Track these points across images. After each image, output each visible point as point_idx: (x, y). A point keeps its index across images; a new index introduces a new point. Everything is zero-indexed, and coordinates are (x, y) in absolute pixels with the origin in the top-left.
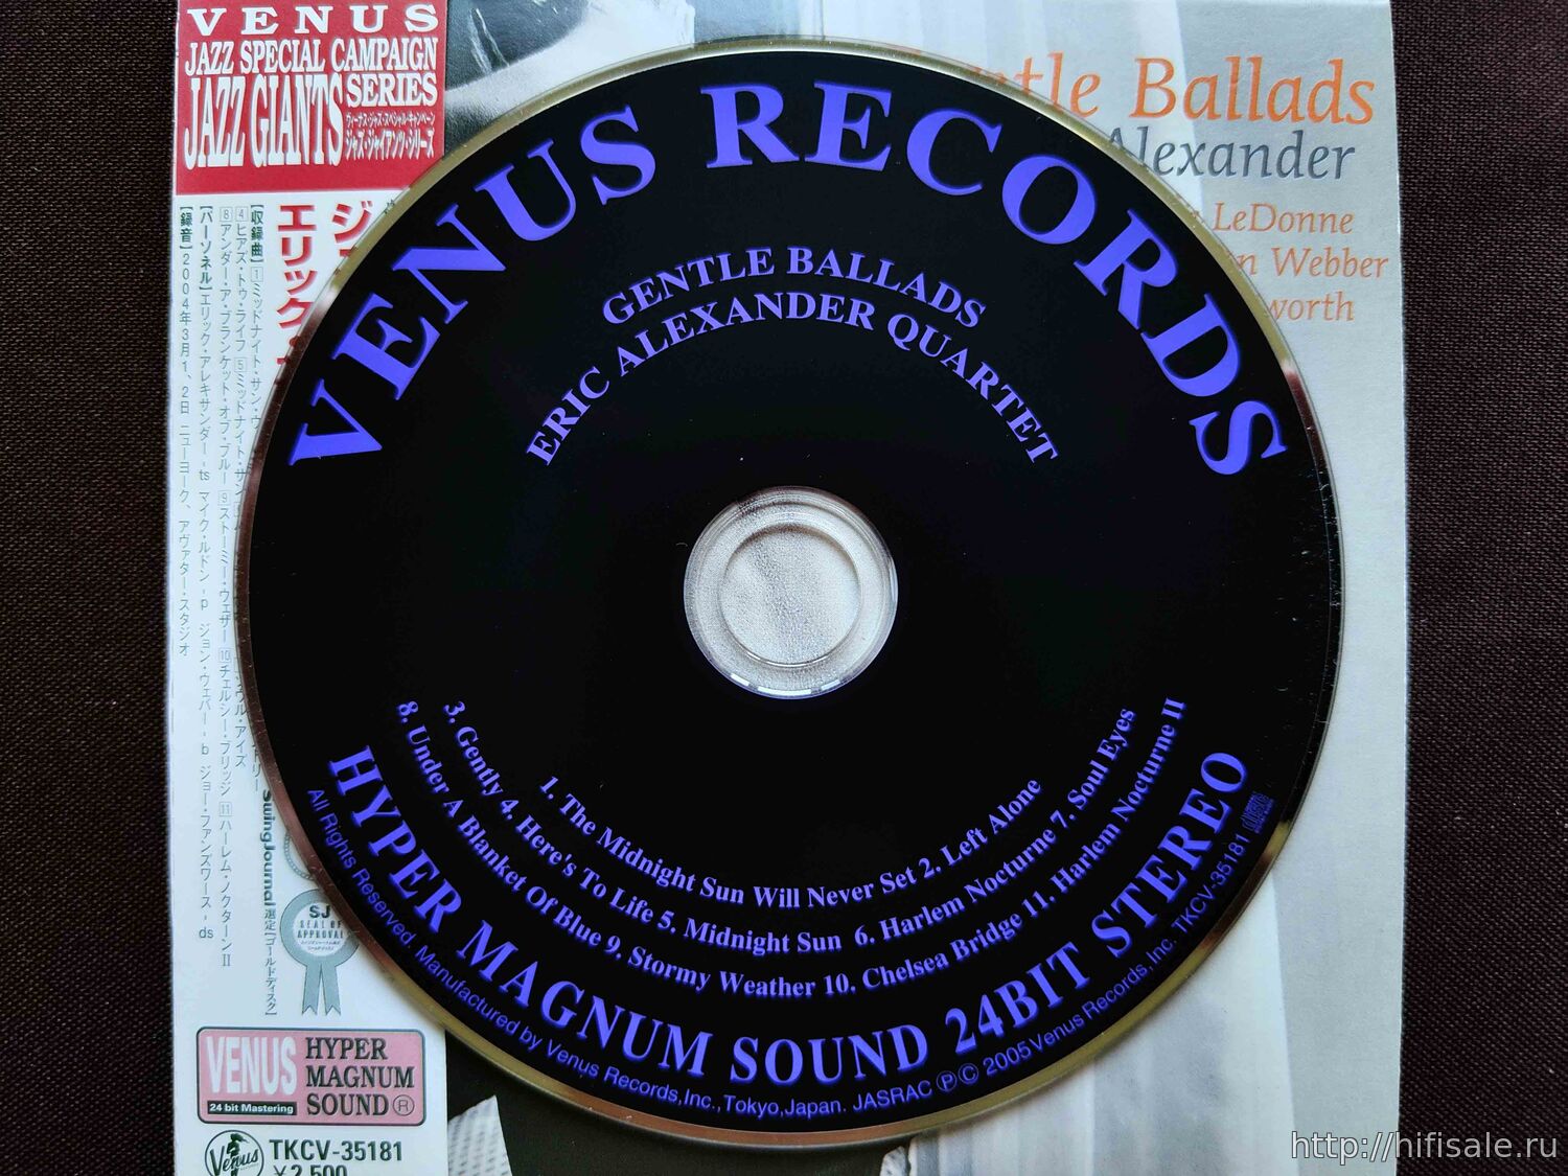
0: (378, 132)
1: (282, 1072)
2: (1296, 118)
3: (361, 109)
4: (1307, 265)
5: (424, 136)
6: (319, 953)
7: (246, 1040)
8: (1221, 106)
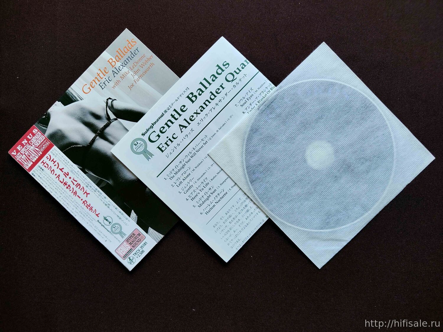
0: (43, 146)
1: (127, 247)
2: (129, 50)
3: (39, 146)
4: (145, 64)
5: (48, 142)
6: (119, 231)
7: (120, 247)
8: (120, 57)
